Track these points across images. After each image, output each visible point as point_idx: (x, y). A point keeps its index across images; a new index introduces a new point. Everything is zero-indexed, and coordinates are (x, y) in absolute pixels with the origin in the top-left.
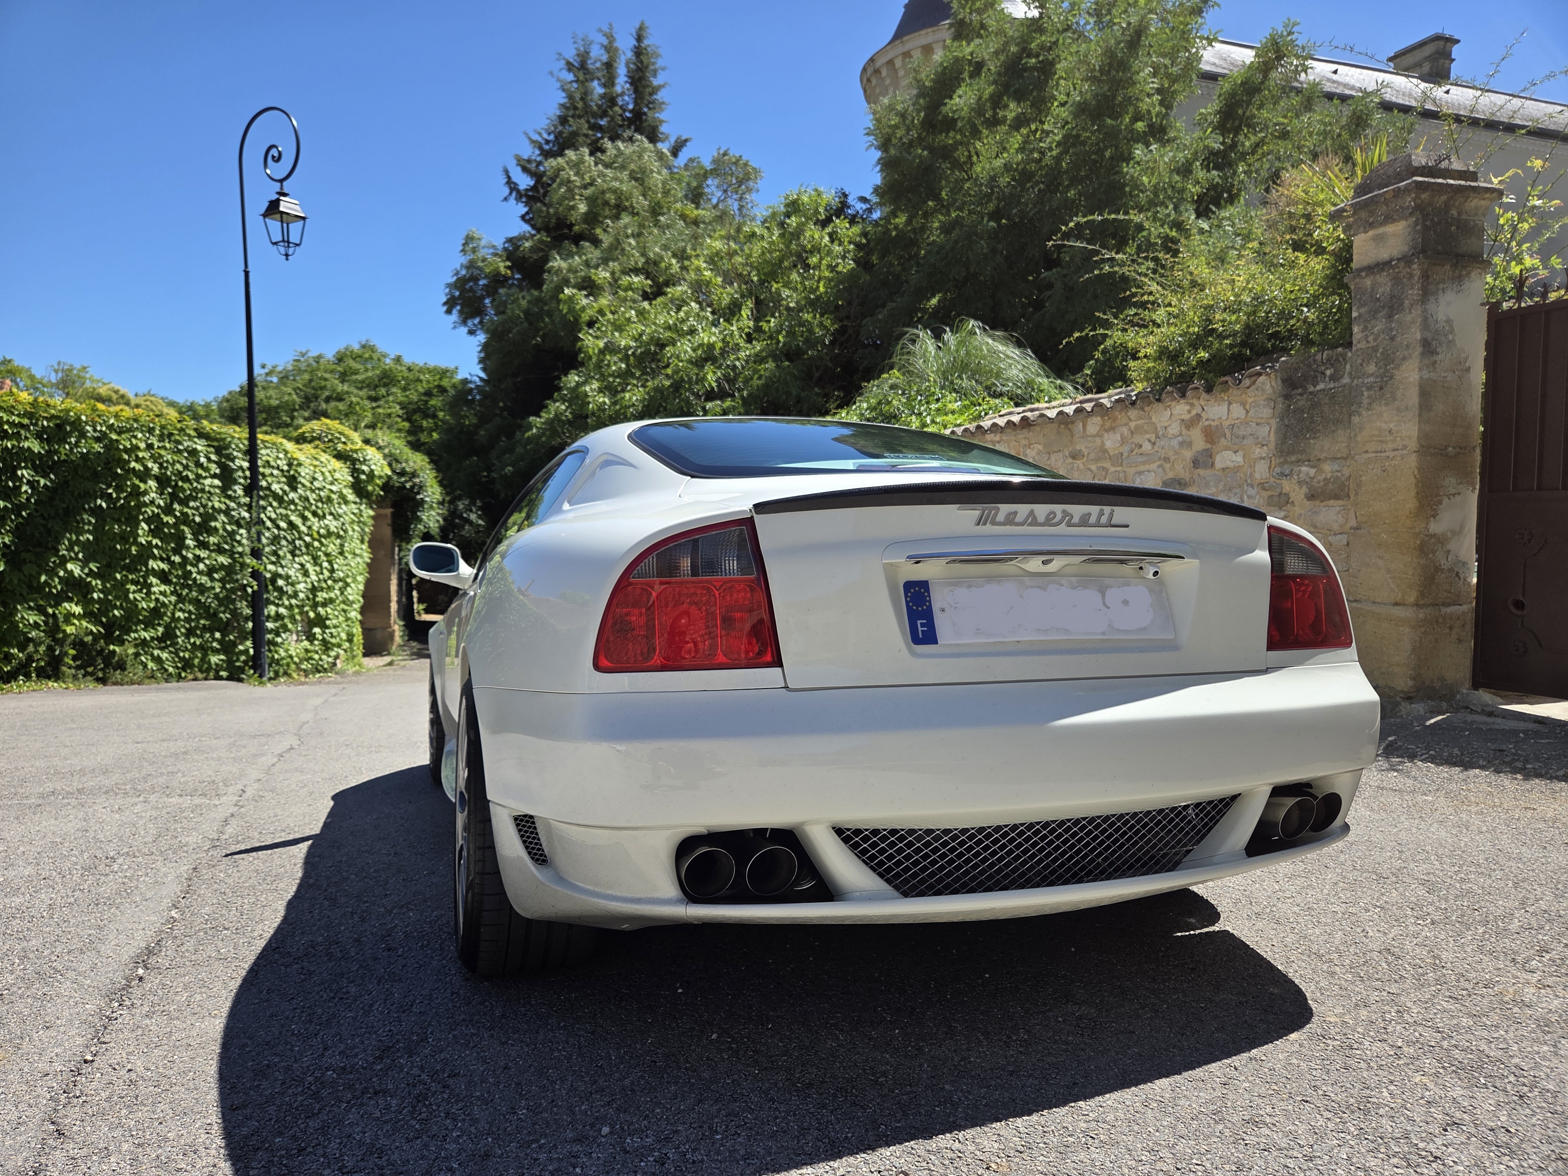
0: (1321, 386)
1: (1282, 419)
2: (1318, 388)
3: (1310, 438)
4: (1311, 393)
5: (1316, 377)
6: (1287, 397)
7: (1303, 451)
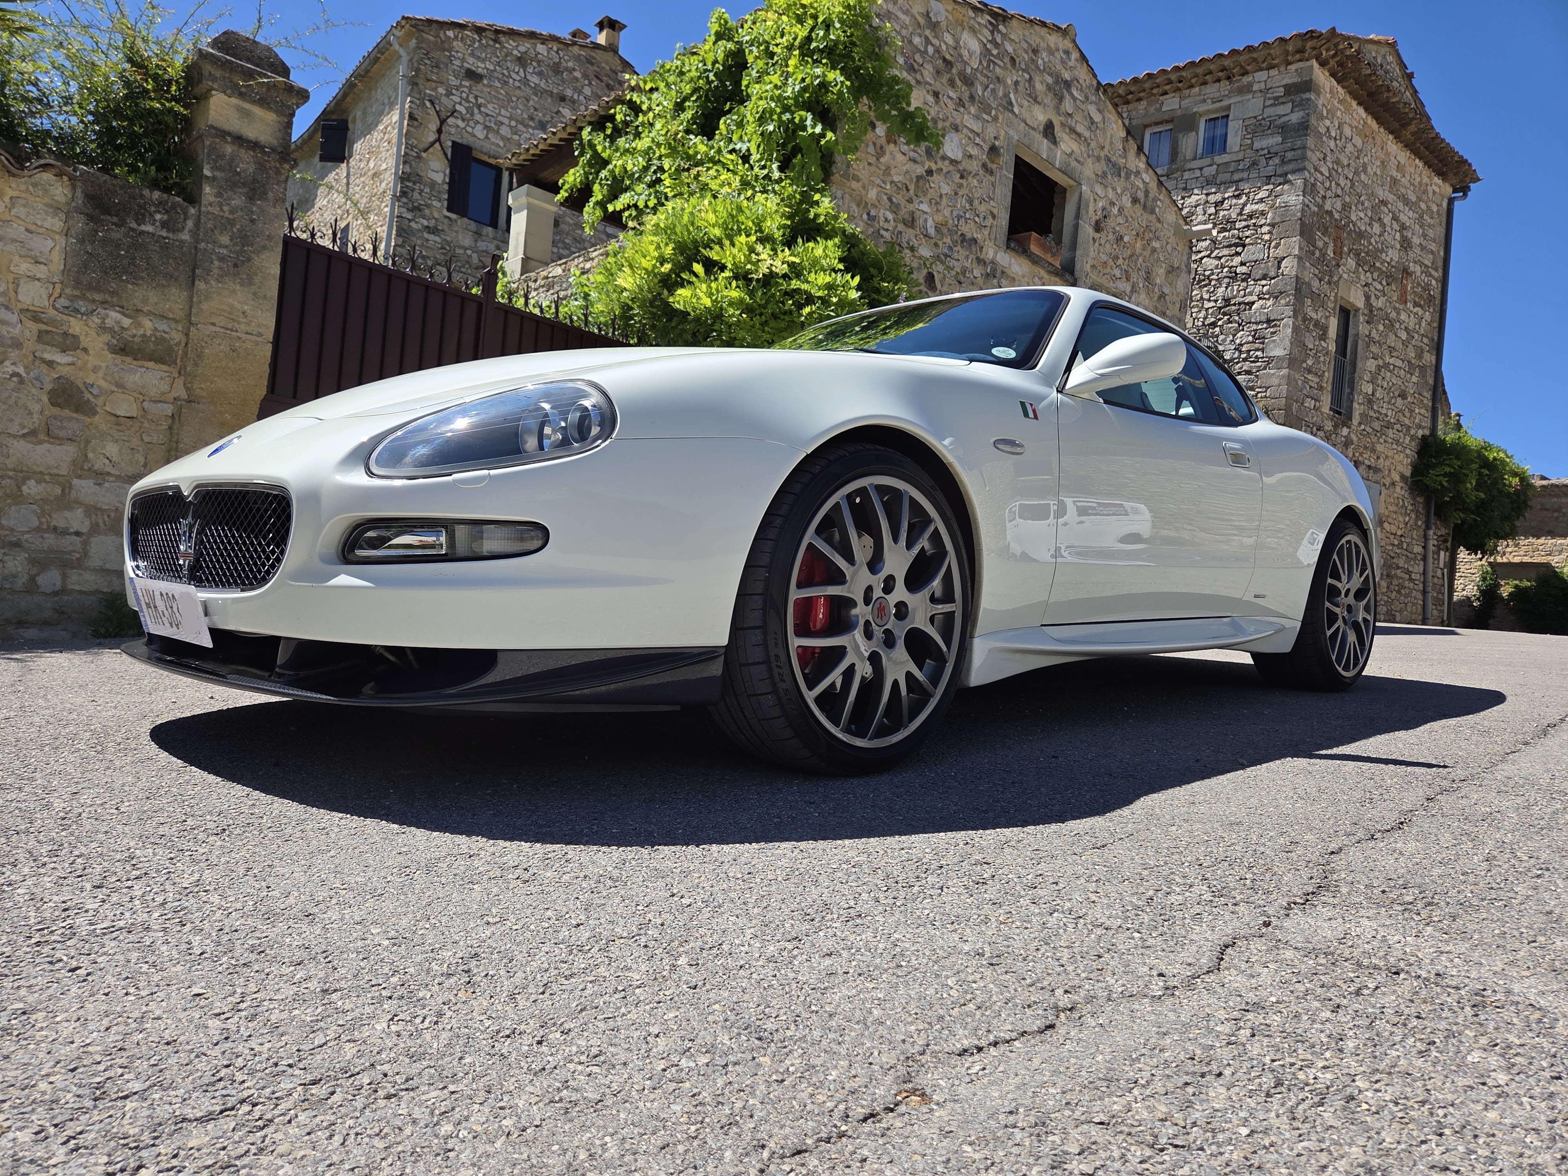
0: (149, 228)
1: (82, 241)
2: (143, 228)
3: (127, 281)
4: (133, 230)
5: (143, 215)
6: (91, 218)
7: (113, 293)
